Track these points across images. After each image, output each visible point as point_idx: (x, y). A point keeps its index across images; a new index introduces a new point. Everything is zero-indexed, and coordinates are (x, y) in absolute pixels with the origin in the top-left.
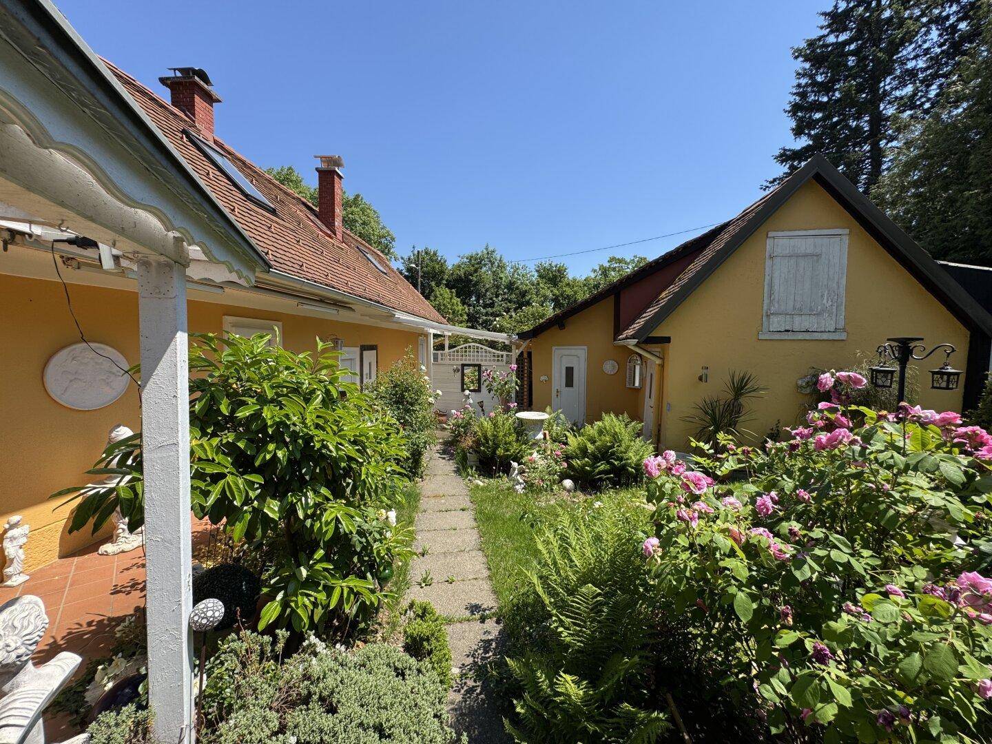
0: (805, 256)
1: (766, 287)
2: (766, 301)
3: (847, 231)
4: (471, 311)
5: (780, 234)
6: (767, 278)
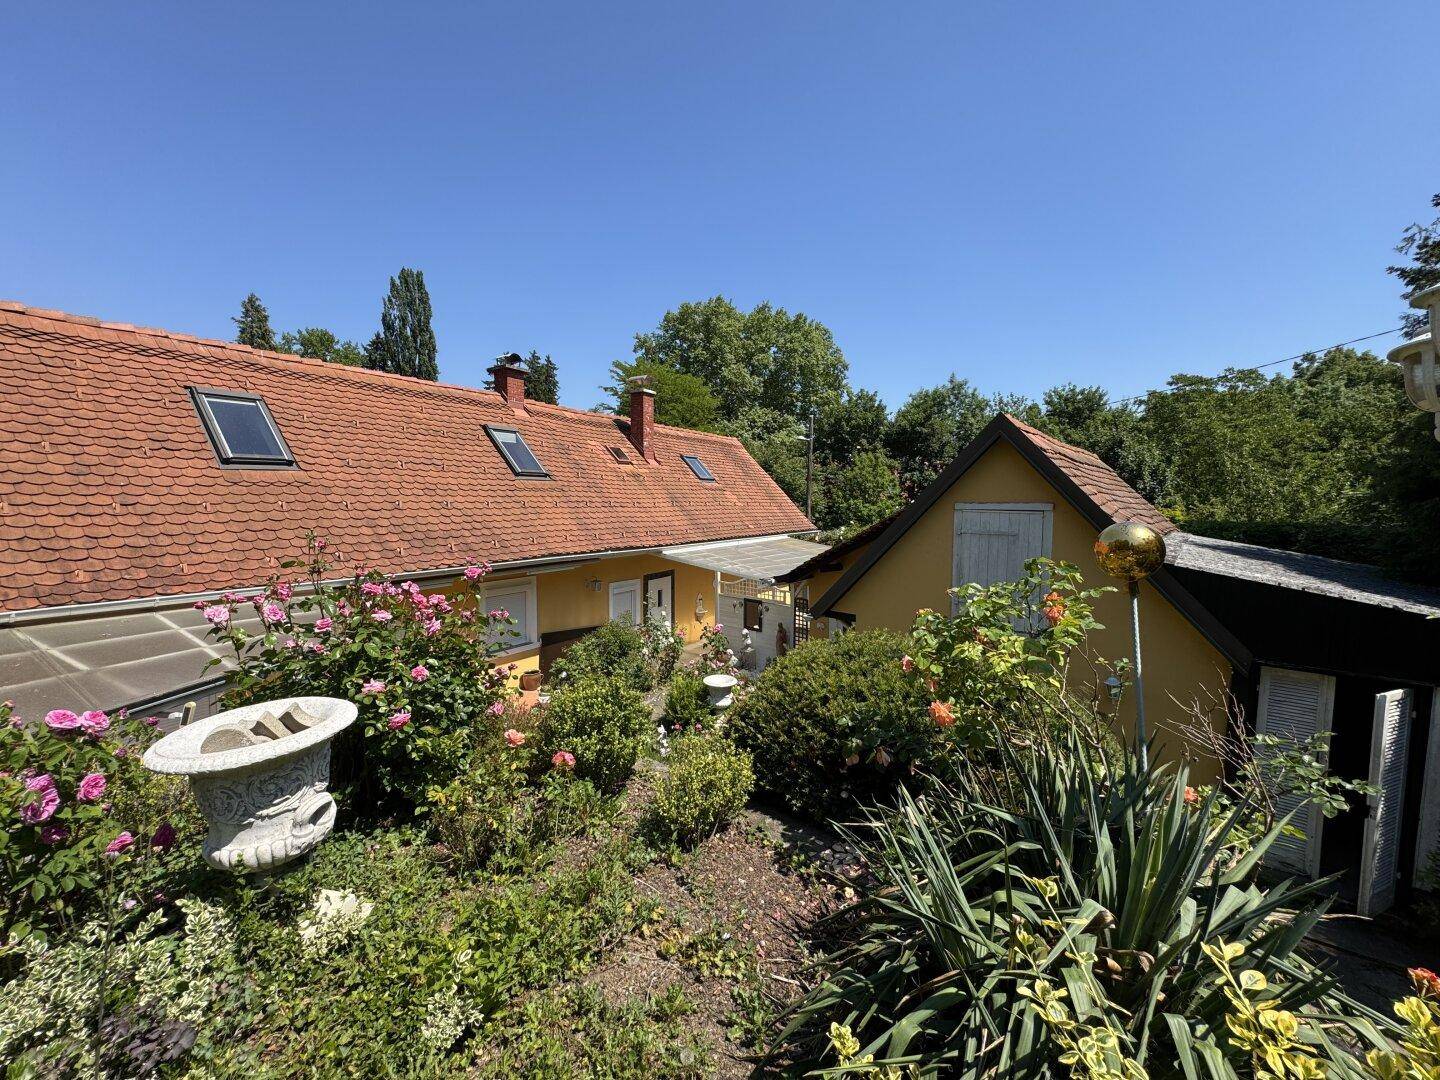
0: (999, 535)
3: (1050, 506)
5: (968, 506)
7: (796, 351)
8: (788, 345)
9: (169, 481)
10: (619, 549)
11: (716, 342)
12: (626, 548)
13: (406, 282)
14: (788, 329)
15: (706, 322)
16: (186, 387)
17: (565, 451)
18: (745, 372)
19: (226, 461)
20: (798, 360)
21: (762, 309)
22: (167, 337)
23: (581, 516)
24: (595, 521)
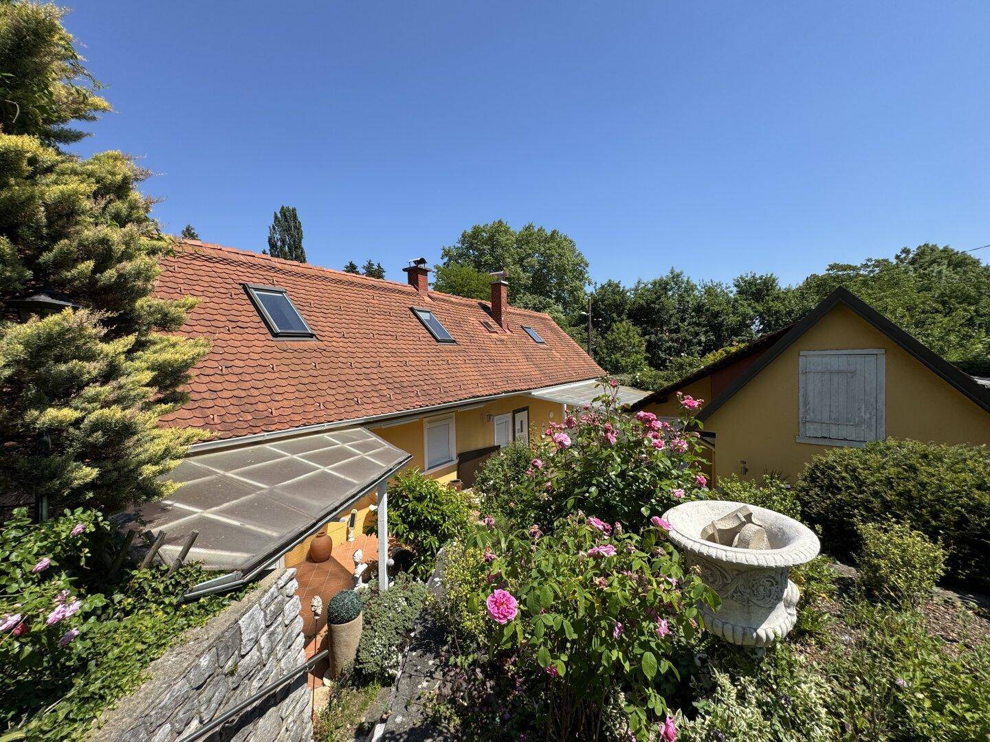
0: (839, 372)
1: (801, 399)
2: (802, 410)
3: (883, 351)
4: (652, 339)
5: (811, 353)
6: (802, 391)
7: (553, 255)
8: (548, 251)
9: (247, 350)
10: (508, 392)
11: (499, 251)
12: (513, 391)
13: (285, 215)
14: (546, 241)
15: (491, 238)
16: (240, 284)
17: (459, 324)
18: (519, 270)
19: (276, 335)
20: (555, 261)
21: (528, 228)
22: (220, 249)
23: (481, 369)
24: (489, 373)
